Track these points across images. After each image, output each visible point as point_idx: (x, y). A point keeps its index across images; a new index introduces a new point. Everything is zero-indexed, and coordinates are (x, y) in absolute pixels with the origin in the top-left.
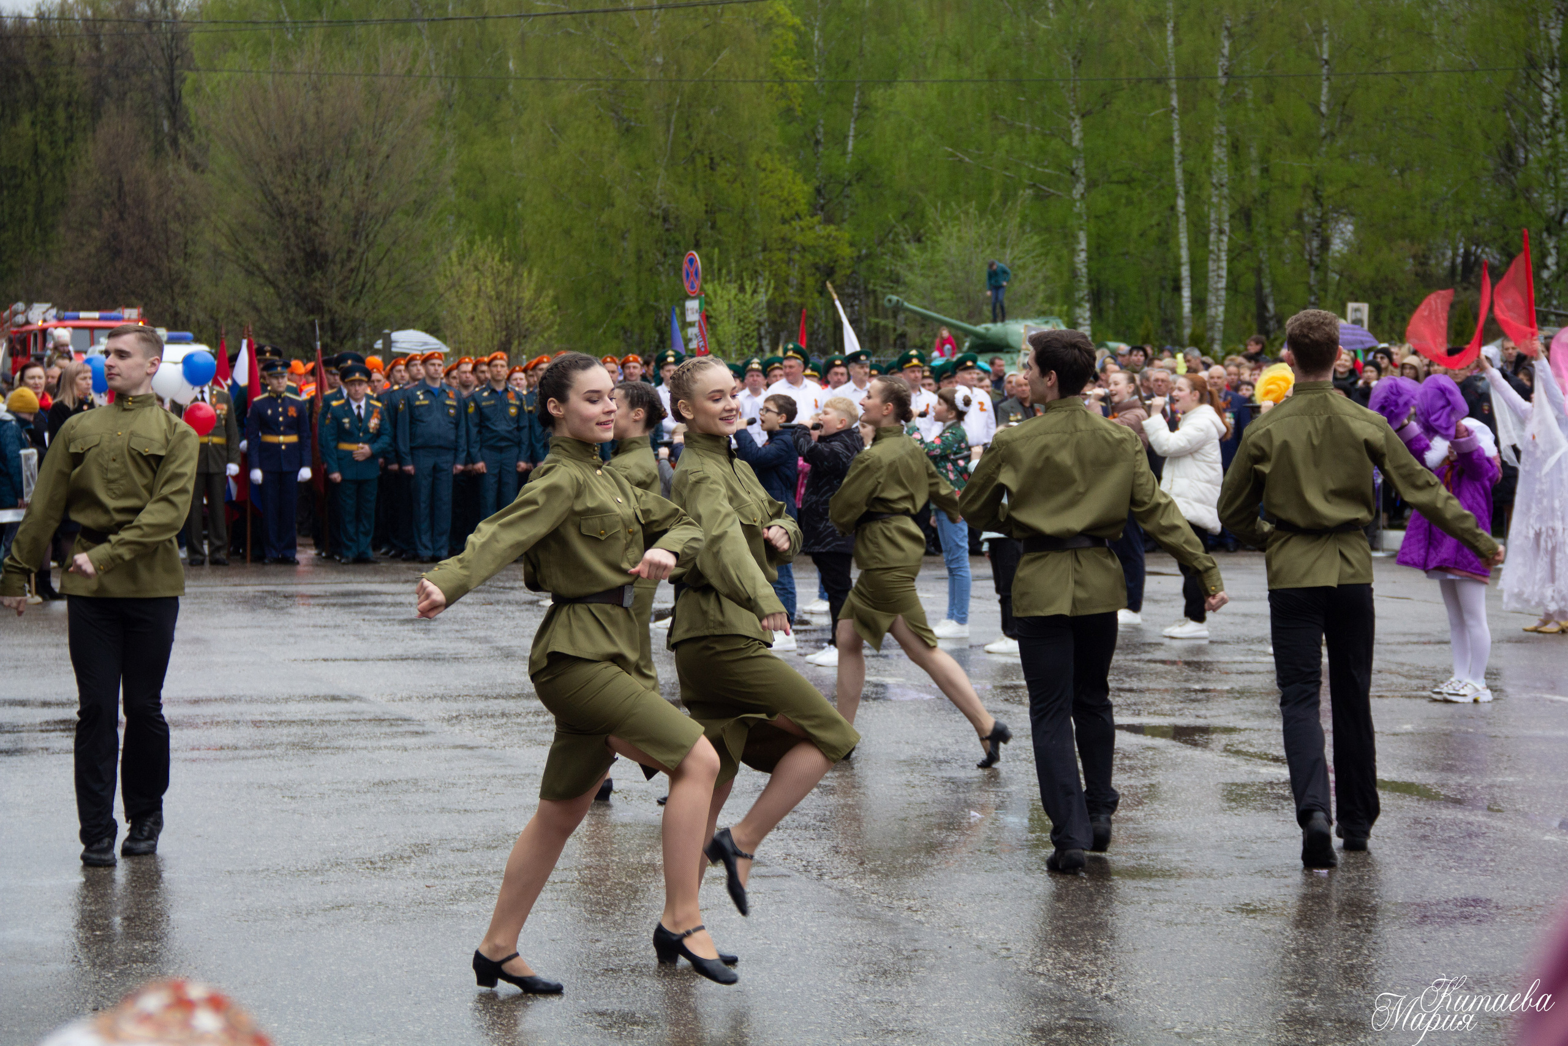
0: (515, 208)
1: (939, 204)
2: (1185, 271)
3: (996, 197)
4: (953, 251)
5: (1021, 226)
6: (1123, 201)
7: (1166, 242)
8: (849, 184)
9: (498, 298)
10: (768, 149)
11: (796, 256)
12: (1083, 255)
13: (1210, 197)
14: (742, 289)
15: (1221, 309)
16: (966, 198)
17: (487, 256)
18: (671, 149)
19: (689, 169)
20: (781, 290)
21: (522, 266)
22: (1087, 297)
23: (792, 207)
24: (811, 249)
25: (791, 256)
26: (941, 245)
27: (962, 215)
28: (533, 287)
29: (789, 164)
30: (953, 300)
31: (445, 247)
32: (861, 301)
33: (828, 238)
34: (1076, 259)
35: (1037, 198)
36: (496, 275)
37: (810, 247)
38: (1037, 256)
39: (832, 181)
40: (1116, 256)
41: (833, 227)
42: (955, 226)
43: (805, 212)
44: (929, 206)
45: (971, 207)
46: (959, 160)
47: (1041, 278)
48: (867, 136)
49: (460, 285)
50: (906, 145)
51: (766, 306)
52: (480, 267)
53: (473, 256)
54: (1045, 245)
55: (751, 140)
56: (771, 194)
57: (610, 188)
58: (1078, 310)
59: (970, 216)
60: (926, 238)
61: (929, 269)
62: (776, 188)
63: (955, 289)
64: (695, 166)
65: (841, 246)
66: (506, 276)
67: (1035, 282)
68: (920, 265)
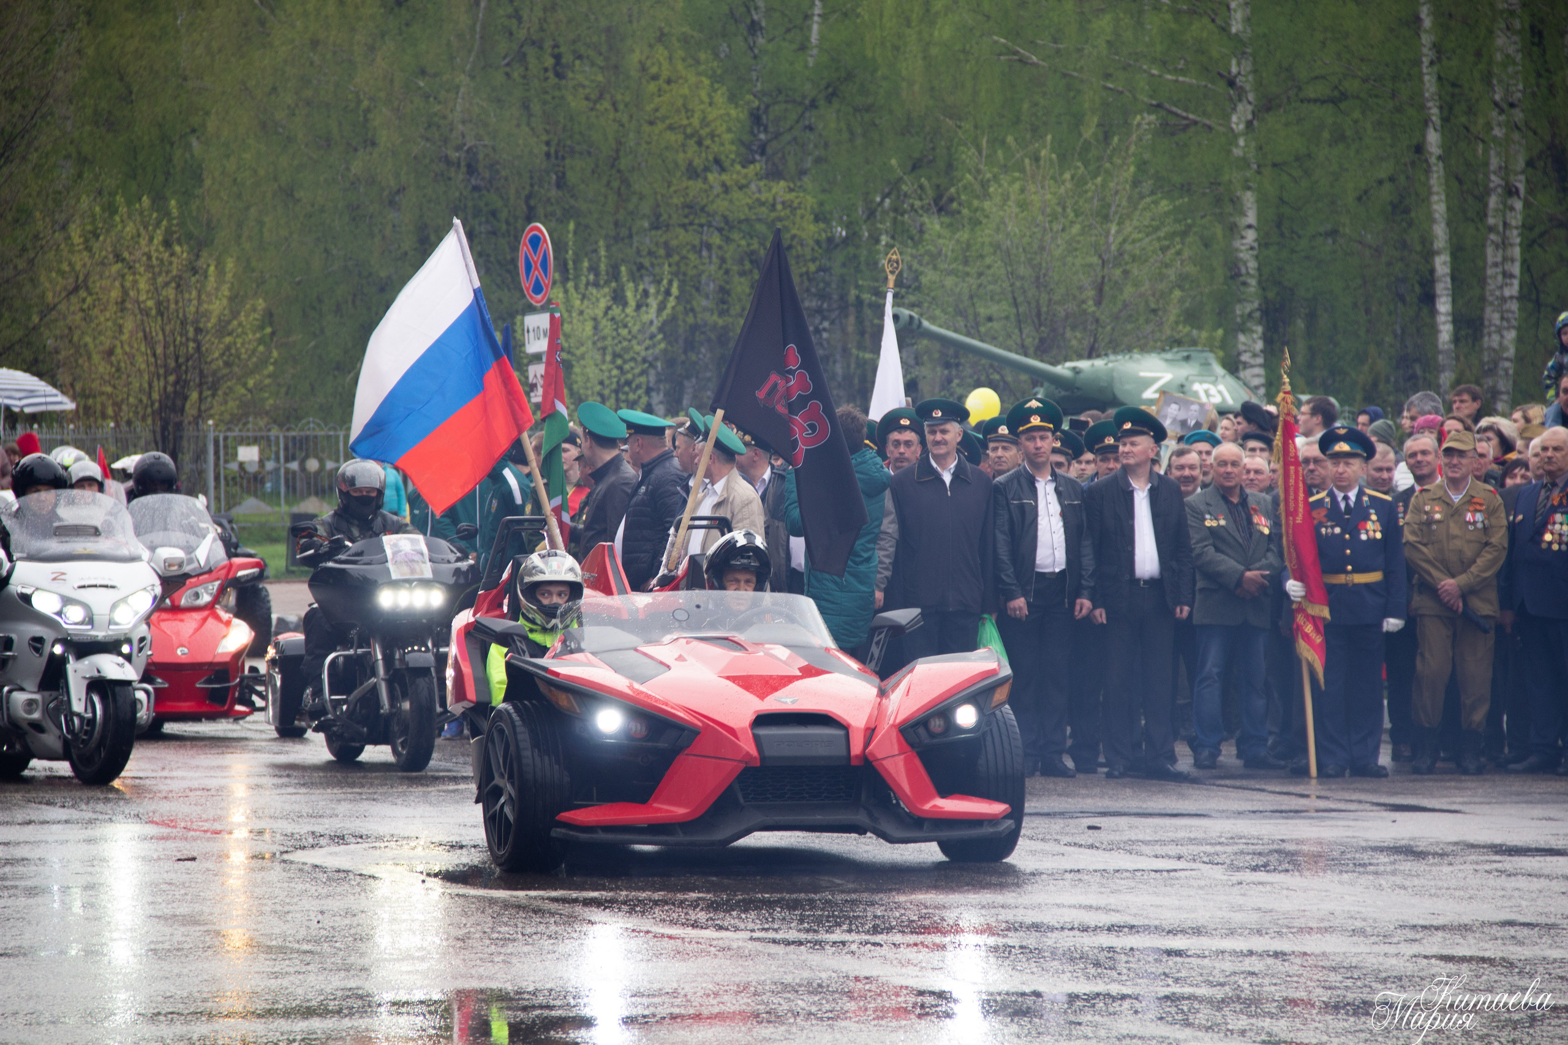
0: (188, 147)
1: (985, 141)
2: (1442, 265)
3: (1089, 132)
4: (1012, 227)
5: (1136, 183)
6: (1326, 135)
7: (1407, 211)
8: (813, 105)
9: (160, 313)
10: (662, 37)
11: (716, 240)
12: (1251, 236)
13: (1489, 127)
14: (618, 298)
15: (1511, 335)
16: (1034, 130)
17: (139, 235)
18: (481, 37)
19: (515, 75)
20: (688, 302)
21: (204, 254)
22: (1257, 314)
23: (708, 147)
24: (744, 226)
25: (704, 238)
26: (987, 217)
27: (1027, 161)
28: (227, 293)
29: (702, 68)
30: (1013, 318)
31: (61, 218)
32: (832, 323)
33: (774, 205)
34: (1237, 244)
35: (1166, 129)
36: (157, 270)
37: (740, 222)
38: (1165, 238)
39: (781, 98)
40: (1314, 237)
41: (782, 183)
42: (1014, 180)
43: (733, 156)
44: (965, 145)
45: (1045, 147)
46: (1020, 61)
47: (1173, 278)
48: (845, 15)
49: (87, 289)
50: (920, 33)
51: (661, 329)
52: (126, 255)
53: (113, 234)
54: (1181, 216)
55: (630, 22)
56: (668, 122)
57: (368, 110)
58: (1242, 338)
59: (1042, 162)
60: (960, 204)
61: (966, 262)
62: (678, 111)
63: (1015, 299)
64: (527, 69)
65: (798, 219)
66: (175, 273)
67: (1163, 286)
68: (950, 254)
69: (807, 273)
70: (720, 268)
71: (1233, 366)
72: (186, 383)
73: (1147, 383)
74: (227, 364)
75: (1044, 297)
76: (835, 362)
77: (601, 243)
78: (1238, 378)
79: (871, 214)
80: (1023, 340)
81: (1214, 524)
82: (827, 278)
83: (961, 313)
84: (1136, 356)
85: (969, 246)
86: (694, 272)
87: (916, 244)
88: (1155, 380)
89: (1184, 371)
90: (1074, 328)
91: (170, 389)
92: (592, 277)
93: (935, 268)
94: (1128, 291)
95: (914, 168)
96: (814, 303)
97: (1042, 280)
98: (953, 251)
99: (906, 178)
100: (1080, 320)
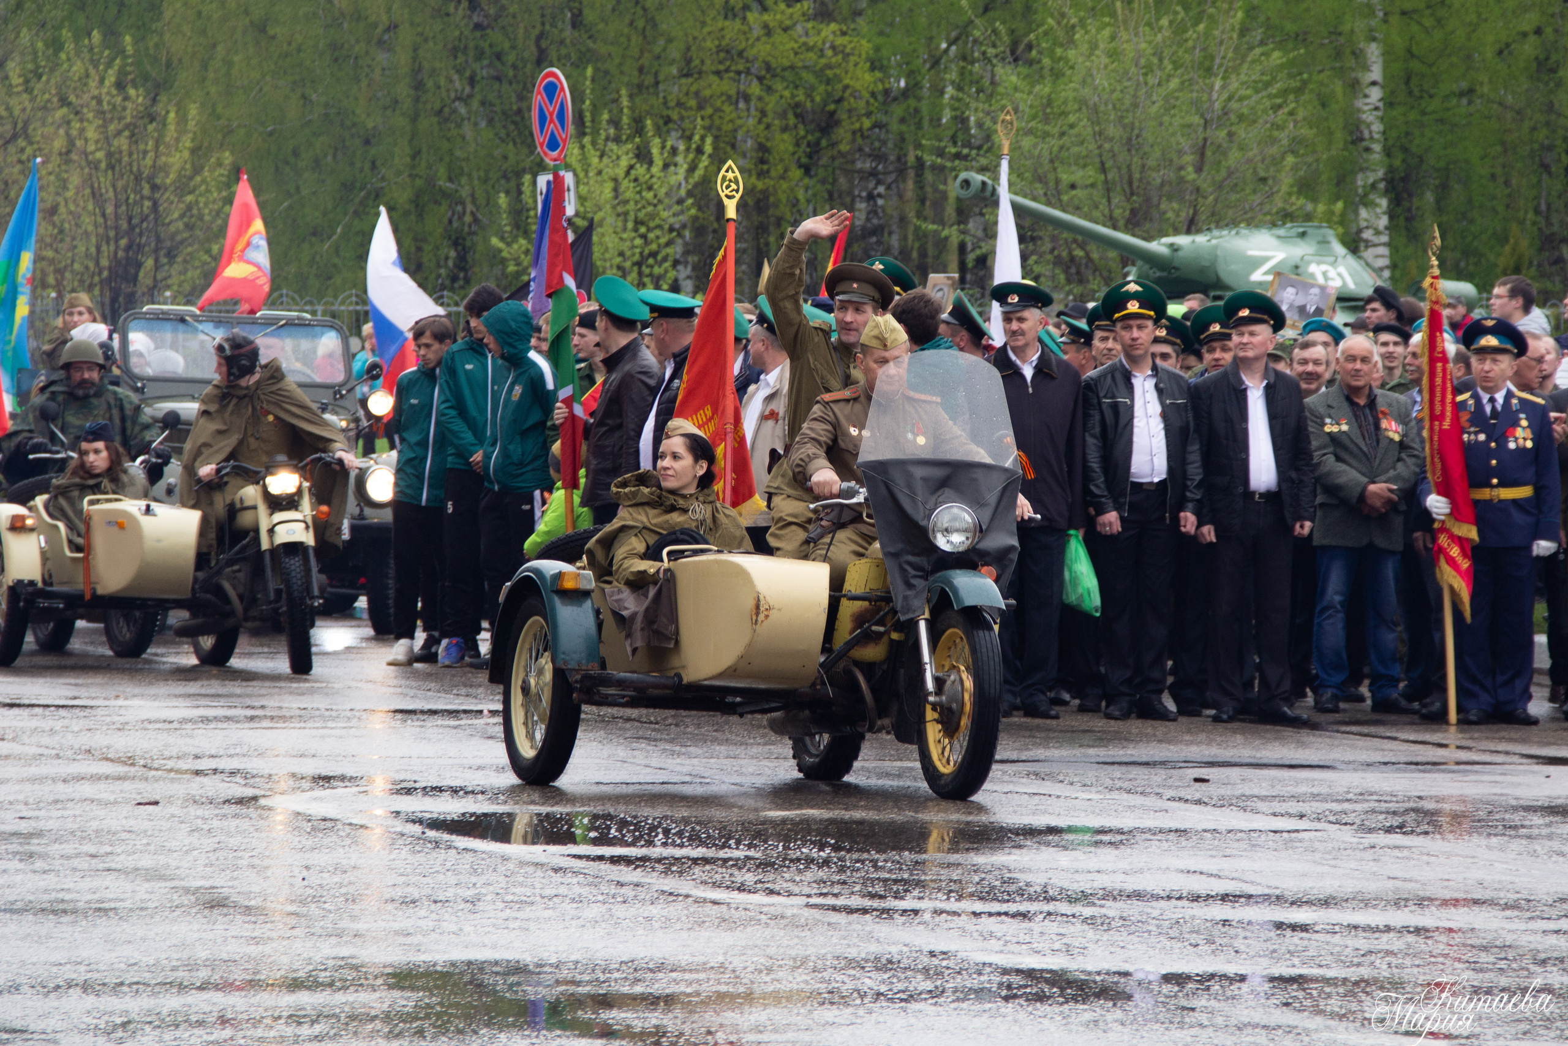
4: (1100, 80)
5: (1244, 31)
9: (110, 166)
11: (755, 89)
12: (1375, 94)
14: (643, 155)
17: (87, 76)
21: (163, 98)
22: (1382, 185)
24: (787, 74)
25: (742, 87)
26: (1072, 68)
27: (1119, 5)
28: (188, 144)
30: (1100, 186)
32: (888, 188)
33: (822, 50)
34: (1359, 103)
36: (108, 116)
37: (784, 69)
38: (1276, 96)
40: (1447, 97)
41: (833, 26)
42: (1105, 25)
47: (1285, 142)
49: (27, 137)
51: (690, 194)
52: (72, 98)
53: (58, 73)
54: (1296, 70)
58: (1363, 213)
59: (1136, 6)
60: (1040, 53)
63: (1103, 164)
65: (851, 67)
66: (128, 120)
67: (1274, 150)
68: (1027, 110)
69: (861, 130)
70: (760, 122)
71: (1354, 245)
72: (140, 247)
73: (1257, 263)
74: (189, 227)
75: (1136, 161)
76: (890, 233)
77: (623, 92)
78: (1360, 258)
79: (935, 62)
80: (1111, 211)
81: (1335, 429)
82: (883, 136)
83: (1040, 179)
84: (1244, 231)
85: (1050, 103)
86: (730, 127)
87: (989, 99)
88: (1266, 259)
89: (1299, 250)
90: (1170, 198)
91: (121, 254)
92: (612, 131)
94: (1234, 157)
95: (987, 8)
96: (867, 165)
97: (1134, 142)
98: (1031, 107)
99: (977, 21)
100: (1176, 189)
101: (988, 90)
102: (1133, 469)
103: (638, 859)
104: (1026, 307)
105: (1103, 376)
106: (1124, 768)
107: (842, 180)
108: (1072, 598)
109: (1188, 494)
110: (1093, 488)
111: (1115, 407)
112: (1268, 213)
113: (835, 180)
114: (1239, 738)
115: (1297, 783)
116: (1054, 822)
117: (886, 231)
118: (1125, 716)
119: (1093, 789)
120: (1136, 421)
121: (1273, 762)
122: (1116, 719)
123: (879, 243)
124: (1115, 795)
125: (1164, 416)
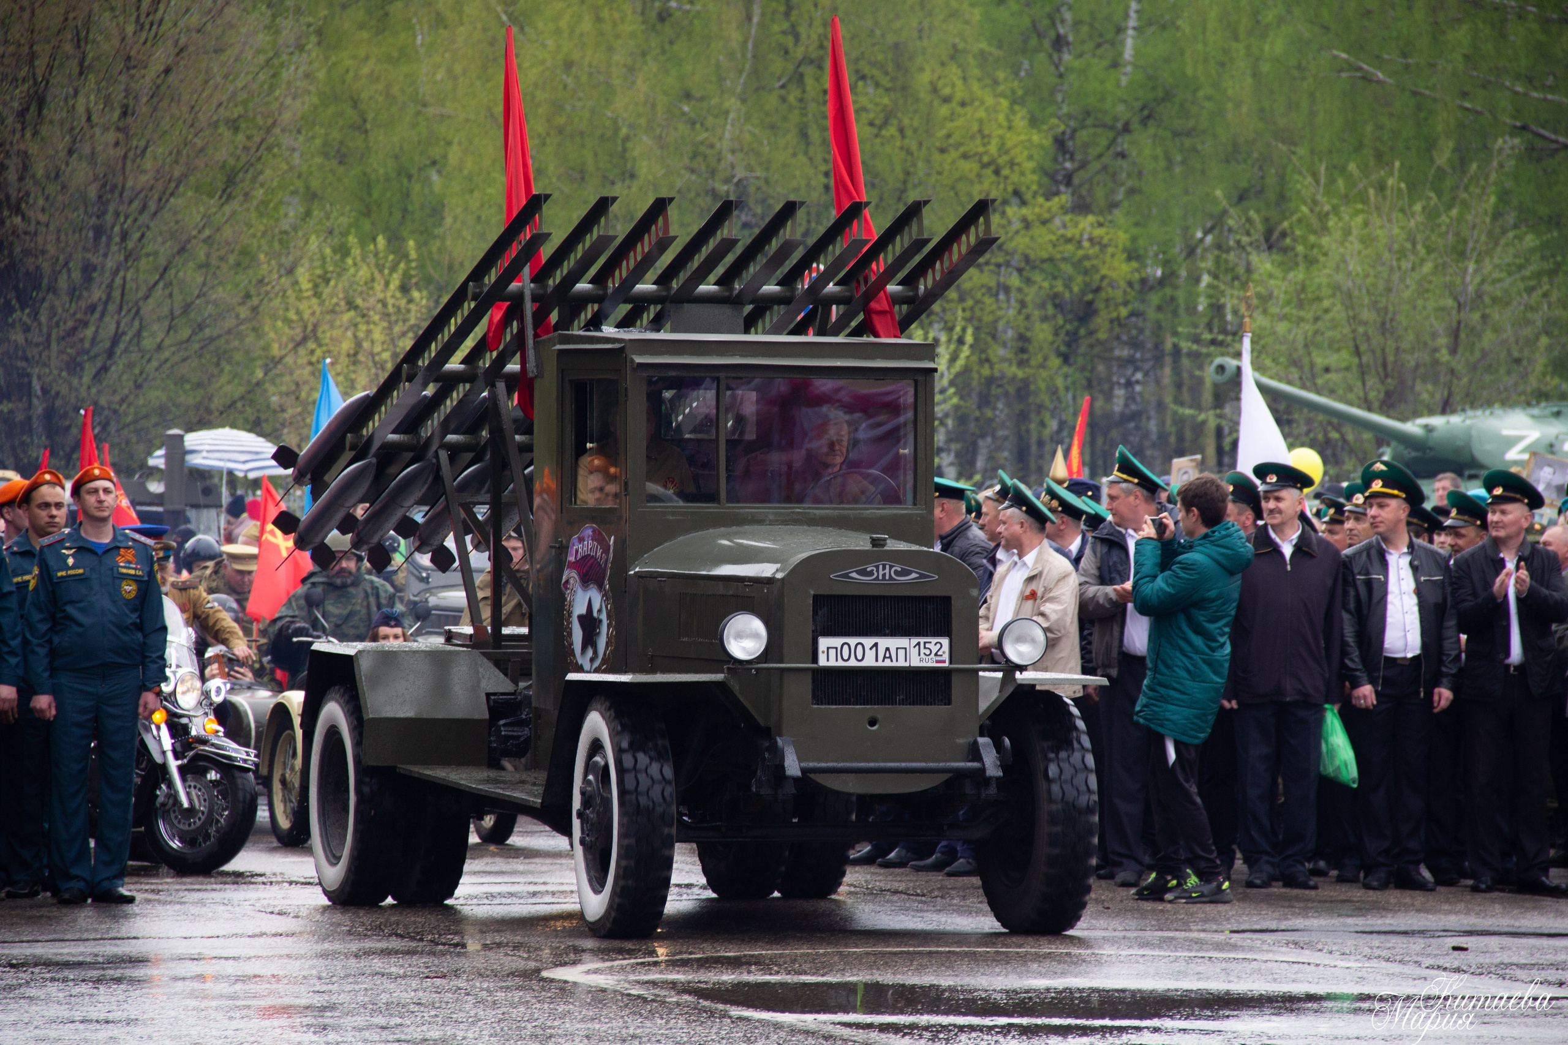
0: (427, 182)
1: (1322, 169)
3: (1444, 156)
4: (1353, 266)
5: (1497, 215)
8: (1127, 129)
10: (955, 54)
11: (1015, 281)
16: (1379, 156)
17: (373, 280)
18: (754, 57)
19: (791, 99)
20: (983, 351)
23: (1006, 178)
24: (1045, 266)
25: (1002, 279)
26: (1325, 254)
27: (1371, 191)
29: (1001, 88)
30: (1355, 369)
31: (287, 261)
32: (1146, 374)
33: (1080, 242)
35: (1533, 154)
36: (393, 318)
37: (1043, 261)
38: (1530, 278)
39: (1089, 121)
41: (1091, 218)
42: (1358, 212)
43: (1034, 187)
44: (1300, 173)
45: (1391, 174)
46: (1363, 78)
47: (1539, 323)
48: (1164, 27)
49: (317, 340)
50: (1248, 47)
51: (952, 383)
52: (359, 301)
53: (345, 278)
54: (1548, 253)
55: (920, 38)
56: (962, 149)
57: (627, 139)
59: (1388, 192)
60: (1294, 240)
61: (1301, 305)
62: (972, 137)
63: (1357, 347)
64: (804, 91)
65: (1108, 258)
66: (413, 321)
67: (1527, 332)
68: (1282, 296)
69: (1118, 318)
70: (1020, 312)
73: (1511, 442)
75: (1391, 344)
76: (1149, 419)
79: (1191, 252)
80: (1366, 394)
82: (1140, 324)
83: (1295, 363)
84: (1498, 411)
85: (1303, 289)
86: (990, 318)
87: (1244, 286)
88: (1520, 439)
89: (1554, 429)
90: (1424, 381)
93: (1265, 312)
94: (1488, 338)
95: (1241, 198)
96: (1125, 352)
97: (1388, 326)
98: (1286, 293)
99: (1232, 211)
100: (1432, 371)
101: (1242, 277)
102: (1387, 644)
103: (905, 1026)
104: (1284, 487)
105: (1359, 553)
106: (1383, 937)
107: (1101, 368)
108: (1329, 770)
109: (1444, 669)
110: (1347, 662)
111: (1369, 583)
112: (1524, 393)
113: (1093, 369)
114: (1498, 908)
115: (1556, 951)
116: (1313, 989)
117: (1144, 416)
118: (1384, 886)
119: (1352, 958)
120: (1390, 598)
121: (1531, 931)
122: (1374, 889)
123: (1137, 428)
124: (1374, 963)
125: (1419, 592)
